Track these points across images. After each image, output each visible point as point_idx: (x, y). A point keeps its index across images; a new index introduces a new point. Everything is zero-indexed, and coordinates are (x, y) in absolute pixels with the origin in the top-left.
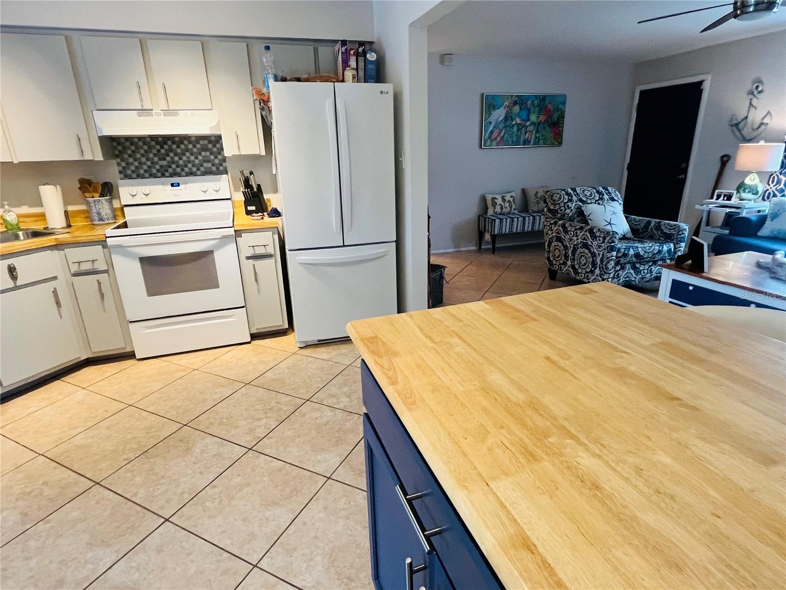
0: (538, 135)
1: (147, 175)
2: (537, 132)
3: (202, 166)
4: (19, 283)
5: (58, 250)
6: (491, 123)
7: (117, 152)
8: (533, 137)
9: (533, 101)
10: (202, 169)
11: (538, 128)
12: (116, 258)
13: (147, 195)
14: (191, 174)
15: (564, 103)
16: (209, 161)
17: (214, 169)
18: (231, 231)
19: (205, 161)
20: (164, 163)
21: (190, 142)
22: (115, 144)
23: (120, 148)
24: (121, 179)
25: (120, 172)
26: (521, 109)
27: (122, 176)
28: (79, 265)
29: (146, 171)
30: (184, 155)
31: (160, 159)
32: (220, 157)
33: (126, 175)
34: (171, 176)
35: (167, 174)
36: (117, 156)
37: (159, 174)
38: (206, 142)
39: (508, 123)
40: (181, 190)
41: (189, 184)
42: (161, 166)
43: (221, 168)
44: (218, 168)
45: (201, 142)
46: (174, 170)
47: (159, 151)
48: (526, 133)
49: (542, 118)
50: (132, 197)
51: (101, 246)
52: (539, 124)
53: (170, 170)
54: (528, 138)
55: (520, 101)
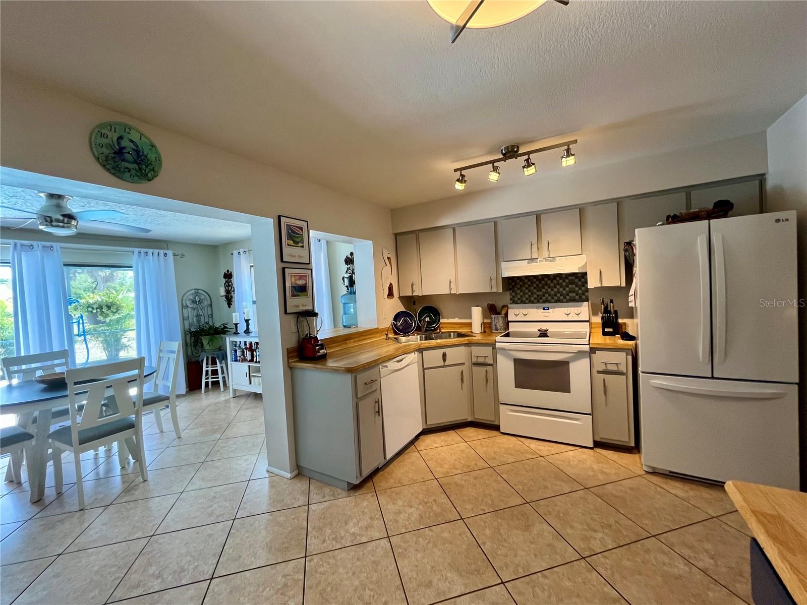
1: (527, 301)
3: (568, 295)
4: (446, 364)
5: (468, 346)
7: (511, 287)
10: (568, 297)
12: (500, 358)
13: (525, 315)
14: (559, 301)
16: (574, 292)
17: (577, 297)
18: (587, 348)
19: (570, 292)
20: (541, 293)
21: (561, 279)
22: (510, 281)
23: (513, 284)
24: (511, 304)
25: (511, 299)
27: (512, 302)
28: (477, 359)
29: (527, 299)
30: (555, 287)
31: (538, 291)
32: (583, 288)
33: (514, 302)
34: (544, 302)
35: (541, 301)
36: (510, 289)
37: (535, 301)
38: (573, 278)
40: (549, 312)
41: (556, 309)
42: (538, 296)
43: (584, 297)
44: (580, 297)
45: (570, 278)
46: (547, 298)
47: (538, 285)
50: (515, 316)
51: (491, 347)
53: (544, 298)
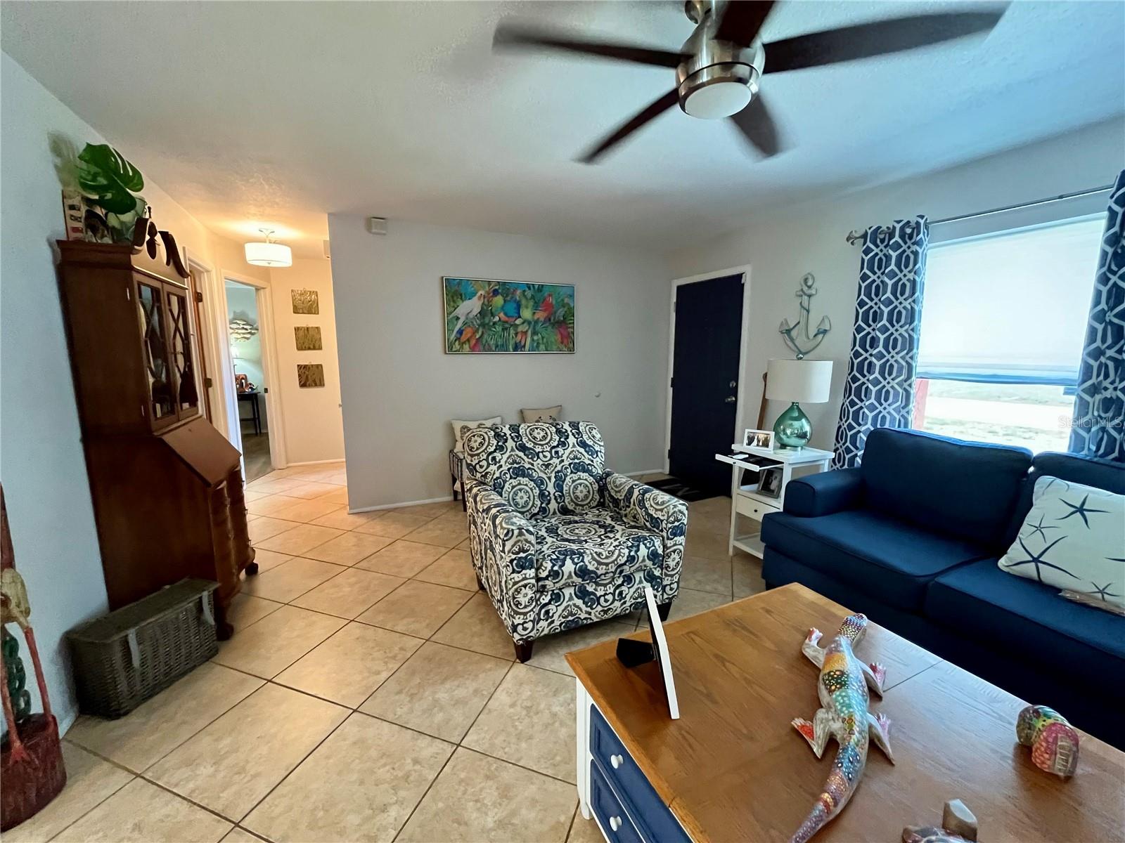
0: (535, 338)
2: (535, 333)
6: (458, 318)
8: (529, 339)
9: (524, 291)
11: (534, 328)
15: (572, 296)
26: (505, 301)
39: (487, 320)
48: (516, 334)
49: (541, 315)
52: (536, 322)
54: (520, 342)
55: (502, 289)
